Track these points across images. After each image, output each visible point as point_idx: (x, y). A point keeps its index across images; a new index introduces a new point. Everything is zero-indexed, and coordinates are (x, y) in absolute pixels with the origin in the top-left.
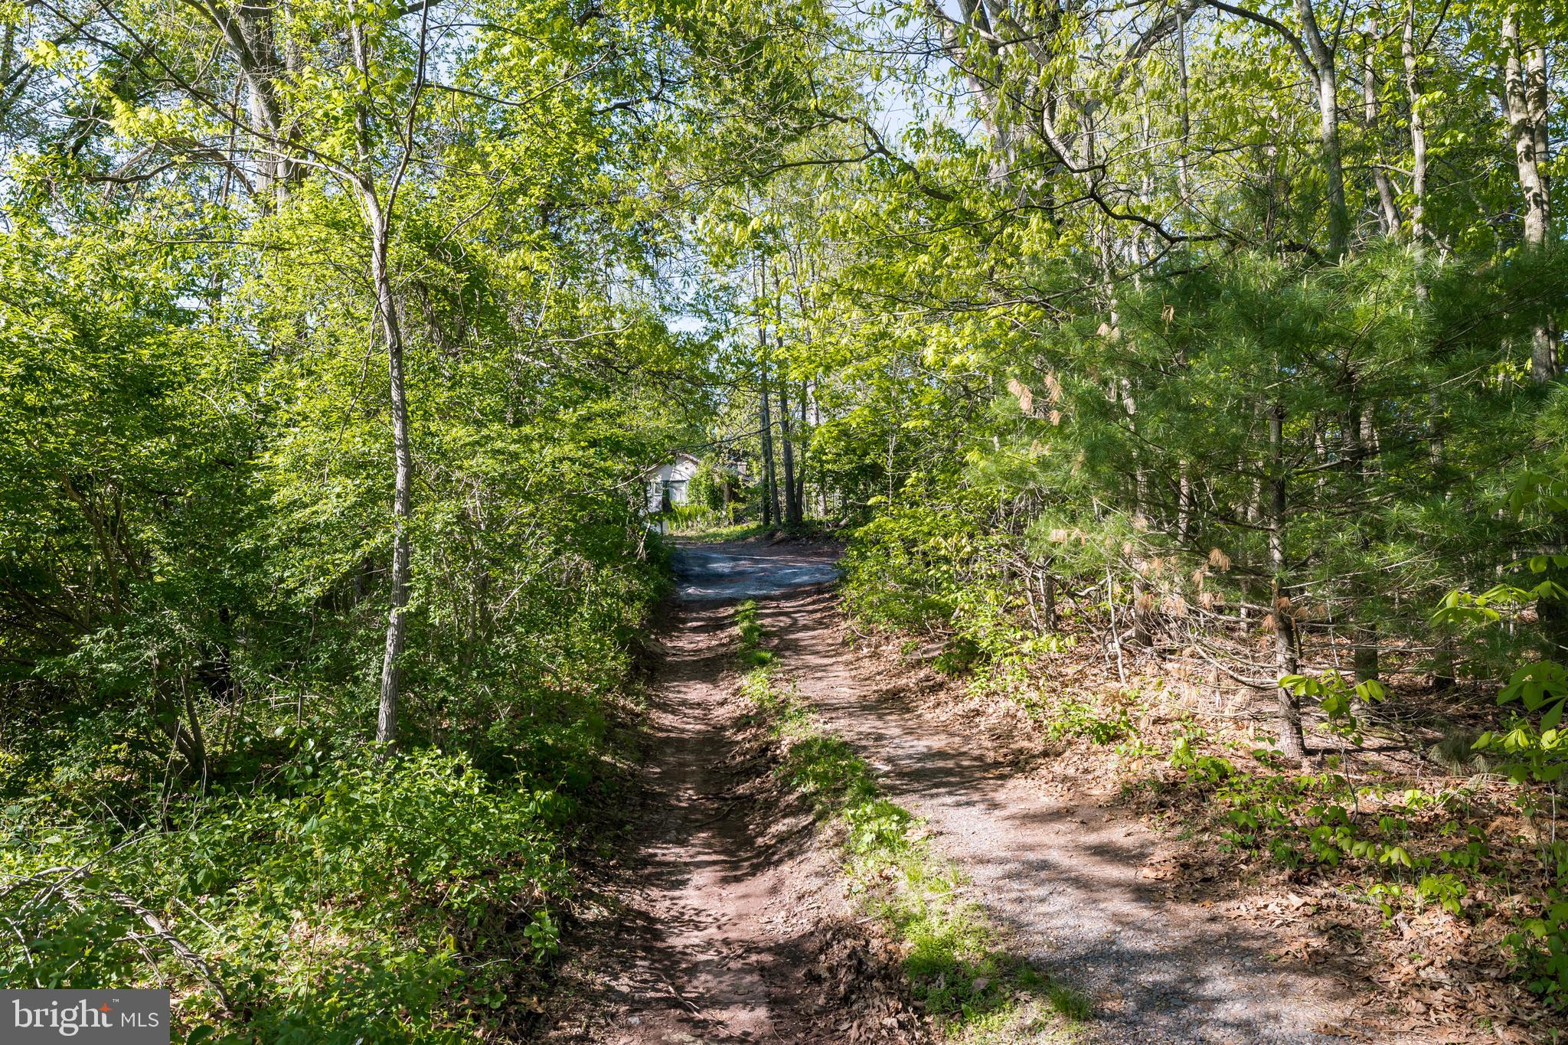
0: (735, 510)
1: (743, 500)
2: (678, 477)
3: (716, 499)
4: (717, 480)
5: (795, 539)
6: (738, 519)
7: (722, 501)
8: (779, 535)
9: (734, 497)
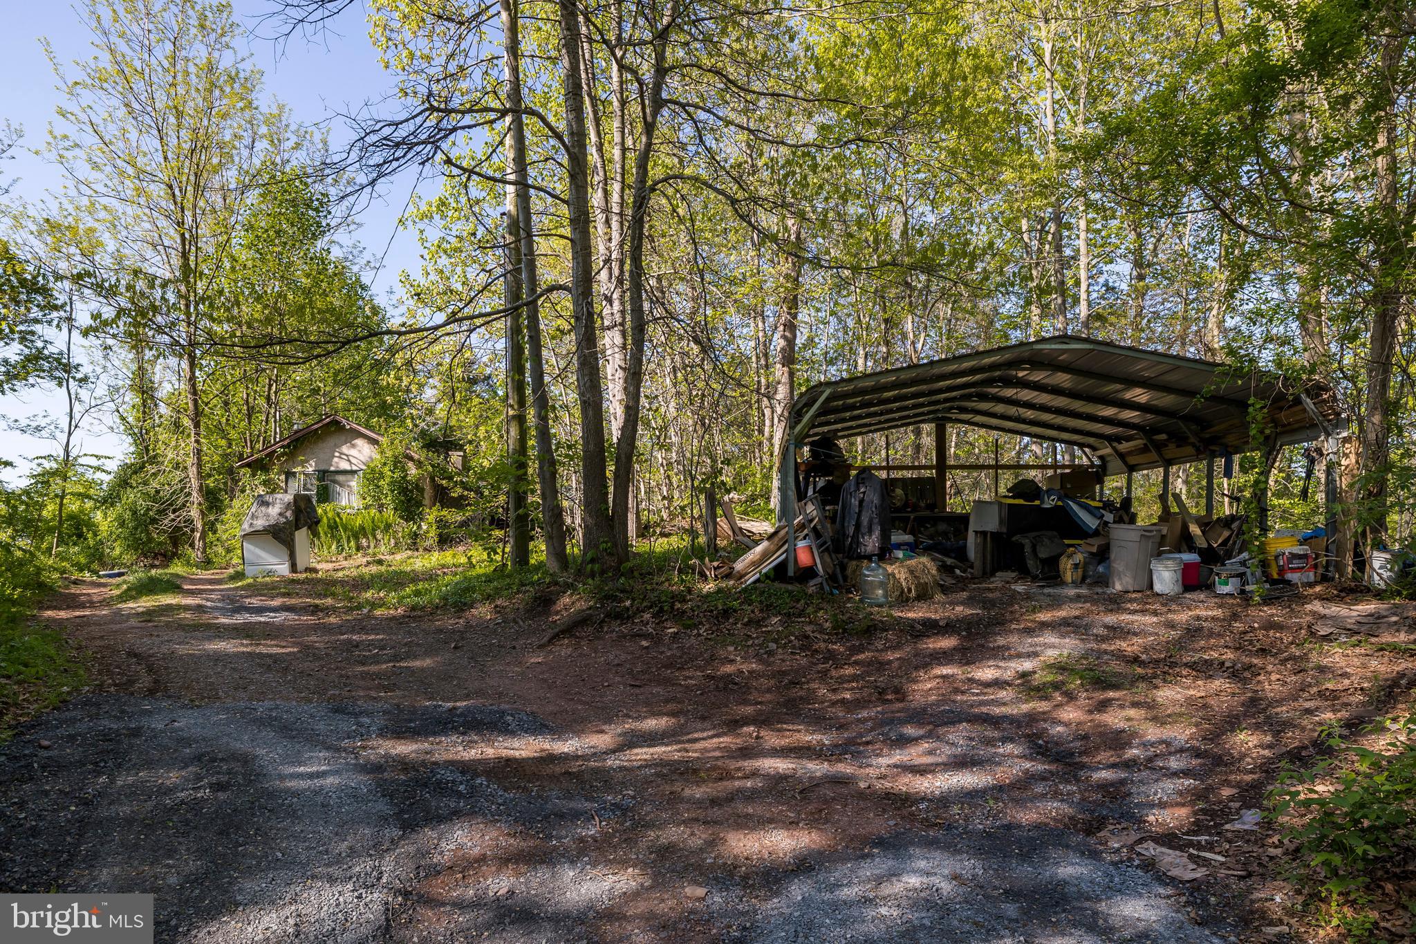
0: (441, 523)
1: (458, 503)
2: (344, 465)
3: (409, 504)
4: (413, 471)
5: (621, 616)
6: (445, 541)
7: (419, 504)
8: (570, 604)
9: (442, 497)
